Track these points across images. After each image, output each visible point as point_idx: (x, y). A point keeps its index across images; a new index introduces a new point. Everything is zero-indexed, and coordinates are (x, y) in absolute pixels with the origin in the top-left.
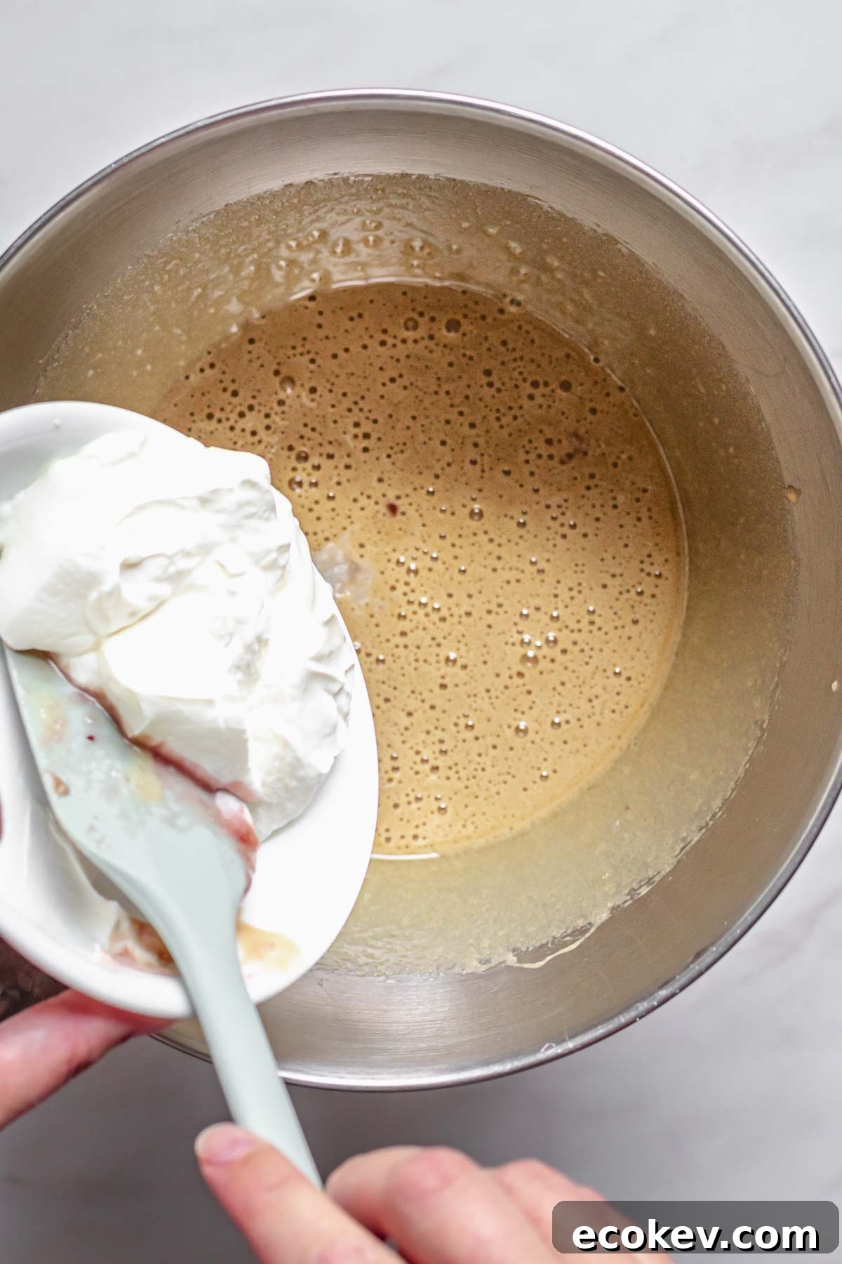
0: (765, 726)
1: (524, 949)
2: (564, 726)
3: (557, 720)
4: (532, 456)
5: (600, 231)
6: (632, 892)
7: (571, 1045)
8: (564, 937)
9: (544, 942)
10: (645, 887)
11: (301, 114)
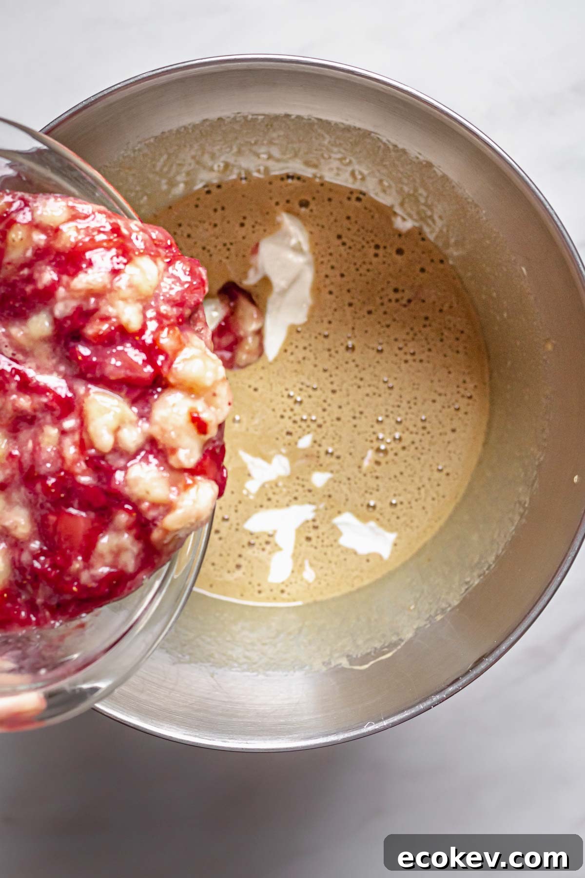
0: (526, 505)
1: (354, 656)
2: (399, 506)
3: (394, 502)
4: (385, 300)
5: (421, 158)
6: (430, 619)
7: (385, 723)
8: (384, 648)
9: (369, 651)
10: (440, 615)
11: (216, 70)
